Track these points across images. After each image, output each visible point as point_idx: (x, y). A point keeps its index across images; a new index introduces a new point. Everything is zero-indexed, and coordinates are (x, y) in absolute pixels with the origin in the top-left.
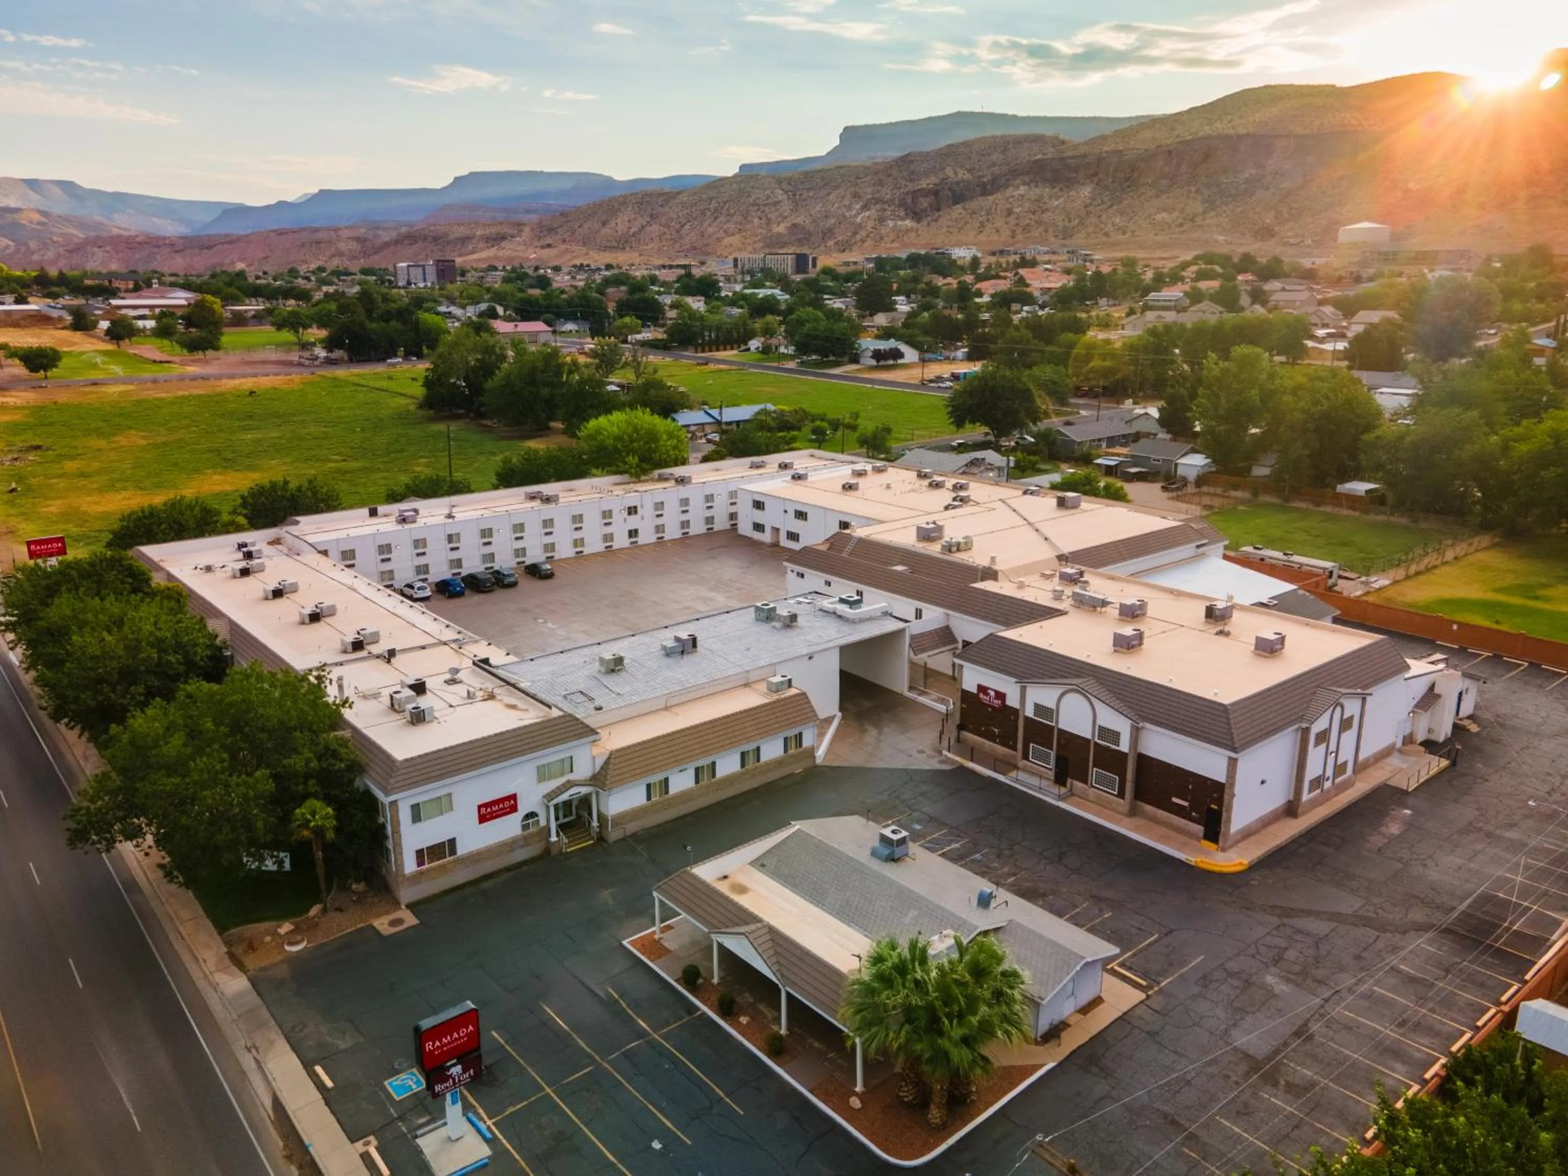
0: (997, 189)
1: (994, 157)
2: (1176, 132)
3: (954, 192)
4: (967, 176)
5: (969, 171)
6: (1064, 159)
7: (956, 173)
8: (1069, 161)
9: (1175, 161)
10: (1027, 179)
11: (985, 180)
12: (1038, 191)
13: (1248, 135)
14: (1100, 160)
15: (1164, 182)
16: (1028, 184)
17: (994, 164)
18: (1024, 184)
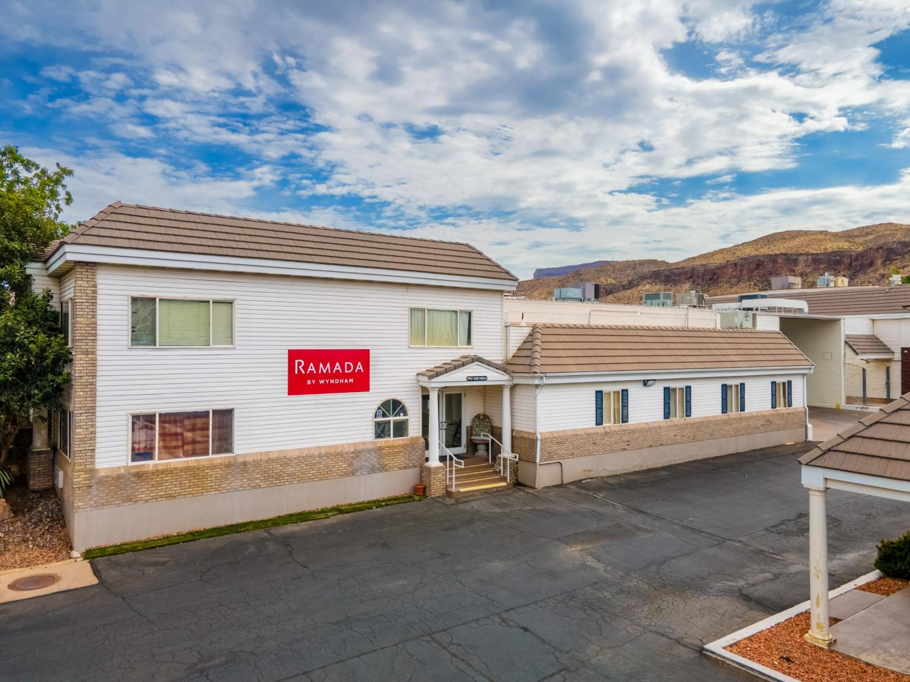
0: (632, 287)
1: (628, 272)
2: (737, 255)
3: (606, 290)
4: (613, 281)
5: (614, 279)
6: (672, 269)
7: (607, 280)
8: (675, 271)
9: (739, 269)
10: (650, 281)
11: (624, 283)
12: (657, 287)
13: (782, 254)
14: (693, 270)
15: (733, 280)
16: (651, 284)
17: (628, 275)
18: (649, 283)
